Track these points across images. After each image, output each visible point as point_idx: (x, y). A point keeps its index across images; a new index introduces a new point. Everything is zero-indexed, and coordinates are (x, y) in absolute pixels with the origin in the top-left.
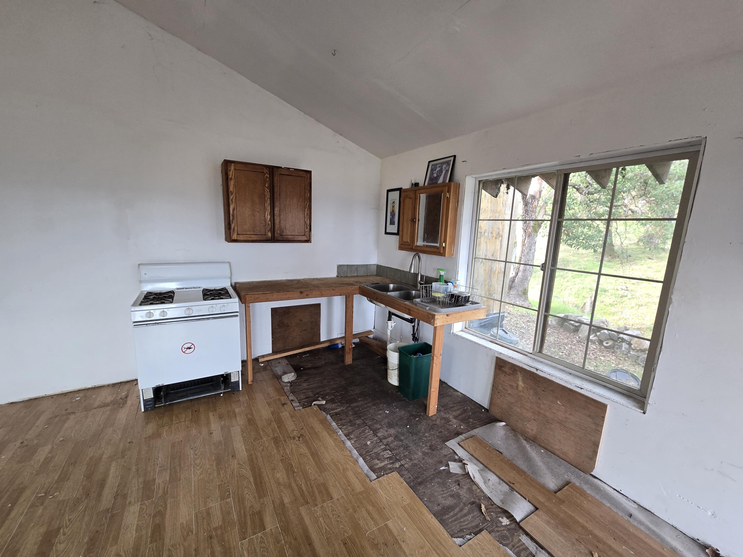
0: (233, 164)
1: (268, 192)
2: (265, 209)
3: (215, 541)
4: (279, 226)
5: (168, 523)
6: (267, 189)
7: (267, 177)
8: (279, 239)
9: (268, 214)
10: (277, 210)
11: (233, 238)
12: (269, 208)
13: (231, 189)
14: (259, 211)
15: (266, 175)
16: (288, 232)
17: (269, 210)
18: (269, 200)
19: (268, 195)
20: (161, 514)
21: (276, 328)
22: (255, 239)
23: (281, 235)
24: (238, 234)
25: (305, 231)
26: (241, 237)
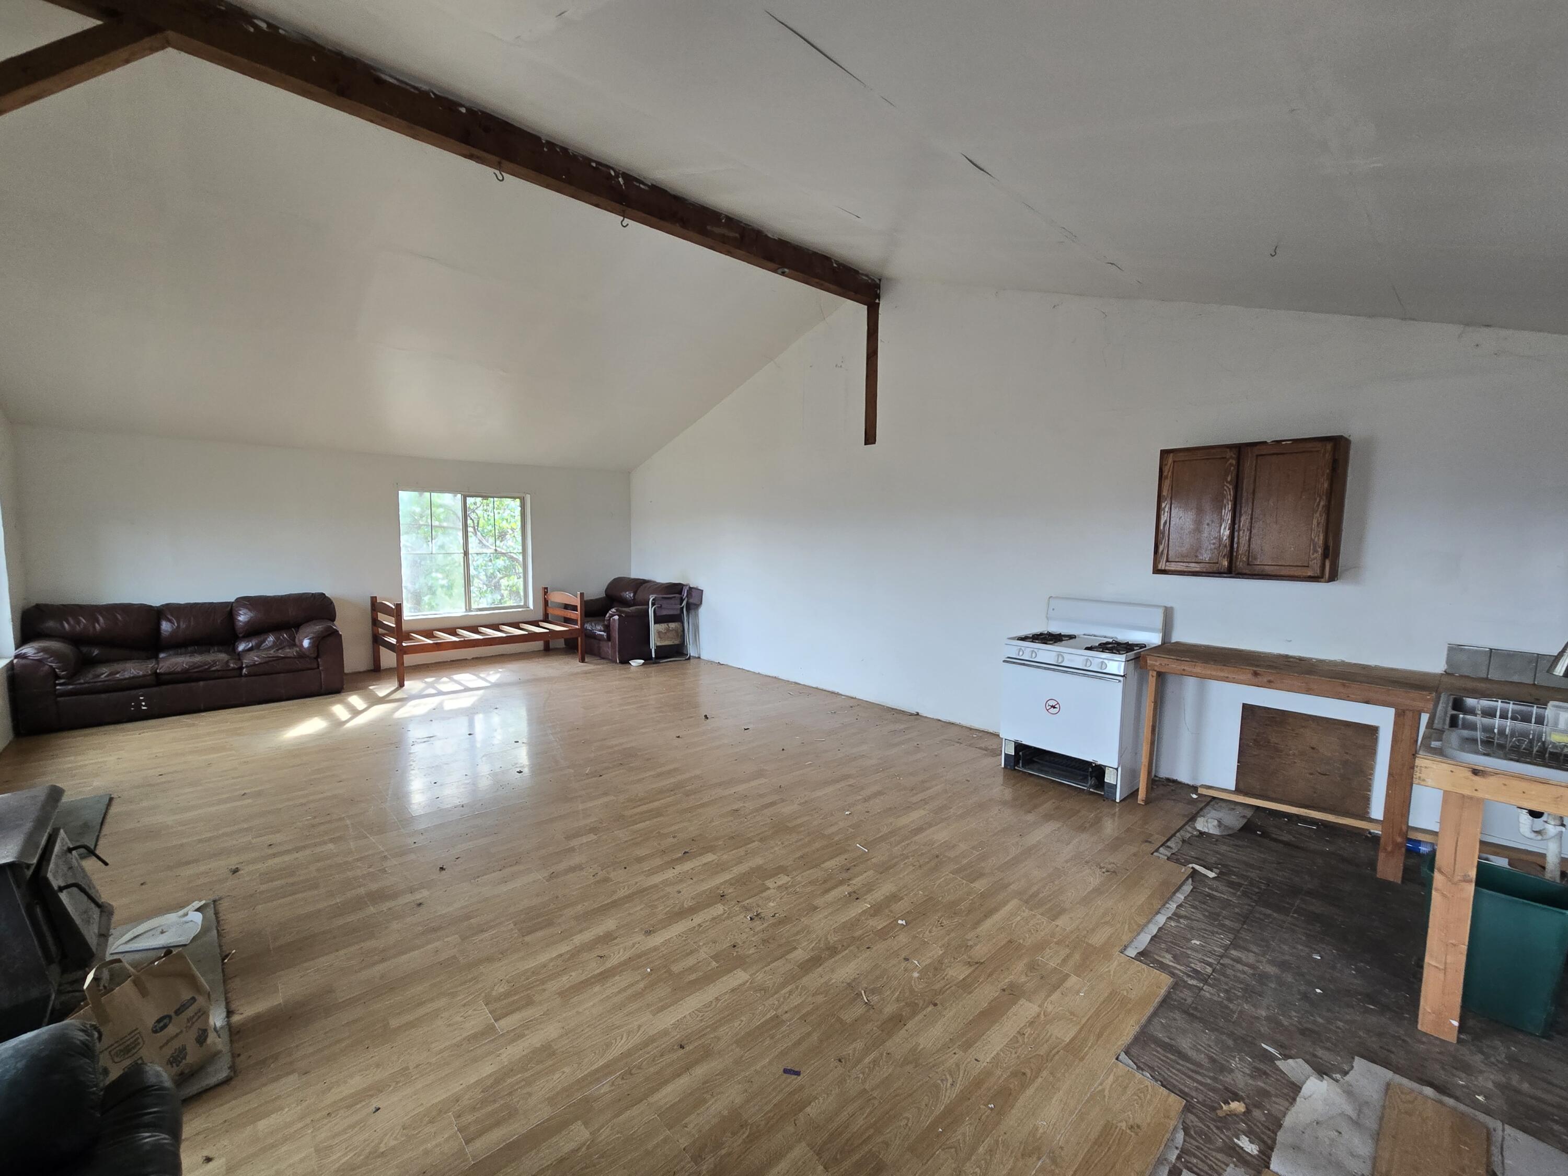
0: (1172, 455)
1: (1229, 489)
2: (1221, 520)
3: (936, 860)
4: (1246, 548)
5: (928, 832)
6: (1228, 485)
7: (1231, 465)
8: (1244, 571)
9: (1225, 528)
10: (1244, 520)
11: (1159, 568)
12: (1228, 517)
13: (1165, 493)
14: (1210, 523)
15: (1231, 461)
16: (1265, 560)
17: (1229, 522)
18: (1230, 503)
19: (1230, 495)
20: (930, 825)
21: (1248, 745)
22: (1198, 569)
23: (1248, 564)
24: (1167, 561)
25: (1309, 557)
26: (1172, 567)
